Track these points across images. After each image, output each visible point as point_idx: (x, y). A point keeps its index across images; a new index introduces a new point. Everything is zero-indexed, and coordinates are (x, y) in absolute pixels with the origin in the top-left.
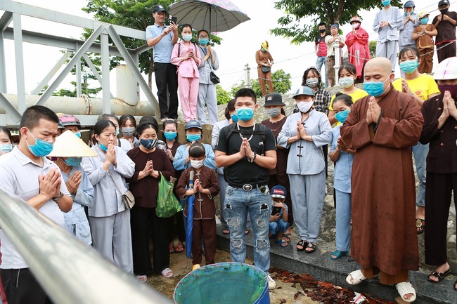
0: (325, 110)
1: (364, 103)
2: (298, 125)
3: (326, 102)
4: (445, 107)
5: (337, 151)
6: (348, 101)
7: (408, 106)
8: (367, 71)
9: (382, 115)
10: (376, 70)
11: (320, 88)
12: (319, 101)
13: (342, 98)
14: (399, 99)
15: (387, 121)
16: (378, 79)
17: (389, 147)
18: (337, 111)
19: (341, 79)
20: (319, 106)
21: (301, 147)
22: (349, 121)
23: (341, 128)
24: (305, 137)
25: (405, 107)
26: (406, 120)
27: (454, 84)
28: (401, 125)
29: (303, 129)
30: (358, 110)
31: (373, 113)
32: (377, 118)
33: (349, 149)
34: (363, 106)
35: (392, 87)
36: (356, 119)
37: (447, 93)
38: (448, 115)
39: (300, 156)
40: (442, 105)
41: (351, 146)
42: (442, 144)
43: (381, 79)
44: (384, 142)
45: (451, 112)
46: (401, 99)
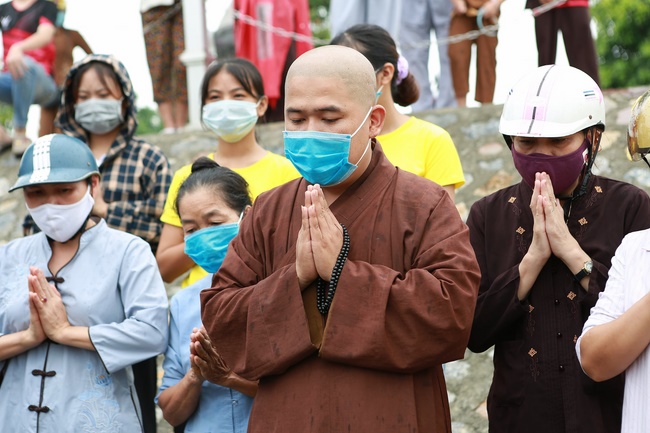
0: (145, 224)
1: (286, 203)
2: (33, 286)
3: (150, 190)
4: (538, 226)
5: (191, 385)
6: (235, 191)
7: (428, 223)
8: (297, 93)
9: (348, 253)
10: (324, 92)
11: (128, 139)
12: (125, 187)
13: (215, 180)
14: (400, 196)
15: (364, 272)
16: (331, 121)
17: (373, 367)
18: (192, 225)
19: (211, 106)
20: (125, 205)
21: (44, 375)
22: (234, 271)
23: (207, 298)
24: (62, 332)
25: (421, 224)
26: (424, 272)
27: (560, 153)
28: (410, 289)
29: (55, 300)
30: (266, 230)
31: (316, 243)
32: (332, 262)
33: (232, 376)
34: (283, 215)
35: (377, 154)
36: (257, 265)
37: (543, 180)
38: (547, 253)
39: (40, 410)
40: (528, 222)
41: (241, 366)
42: (532, 352)
43: (342, 124)
44: (355, 350)
45: (555, 242)
46: (407, 195)
